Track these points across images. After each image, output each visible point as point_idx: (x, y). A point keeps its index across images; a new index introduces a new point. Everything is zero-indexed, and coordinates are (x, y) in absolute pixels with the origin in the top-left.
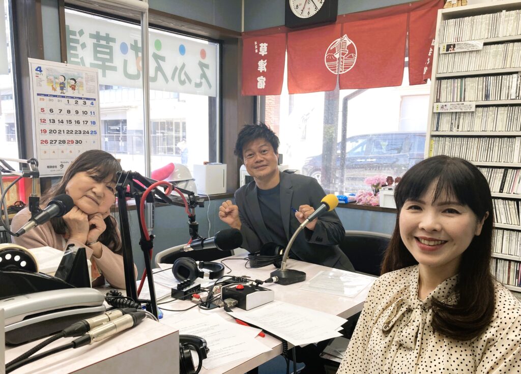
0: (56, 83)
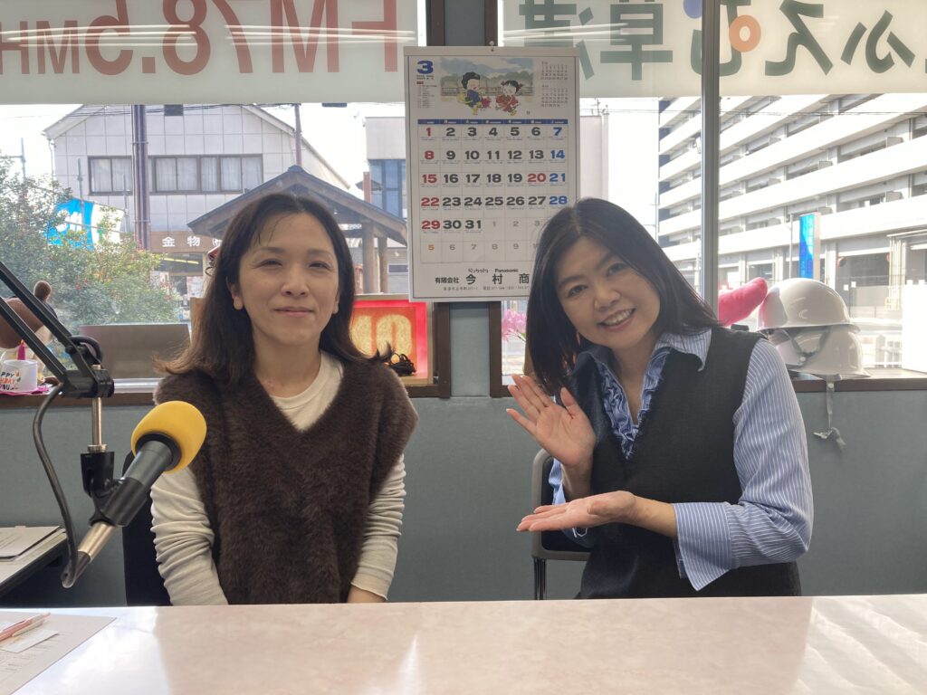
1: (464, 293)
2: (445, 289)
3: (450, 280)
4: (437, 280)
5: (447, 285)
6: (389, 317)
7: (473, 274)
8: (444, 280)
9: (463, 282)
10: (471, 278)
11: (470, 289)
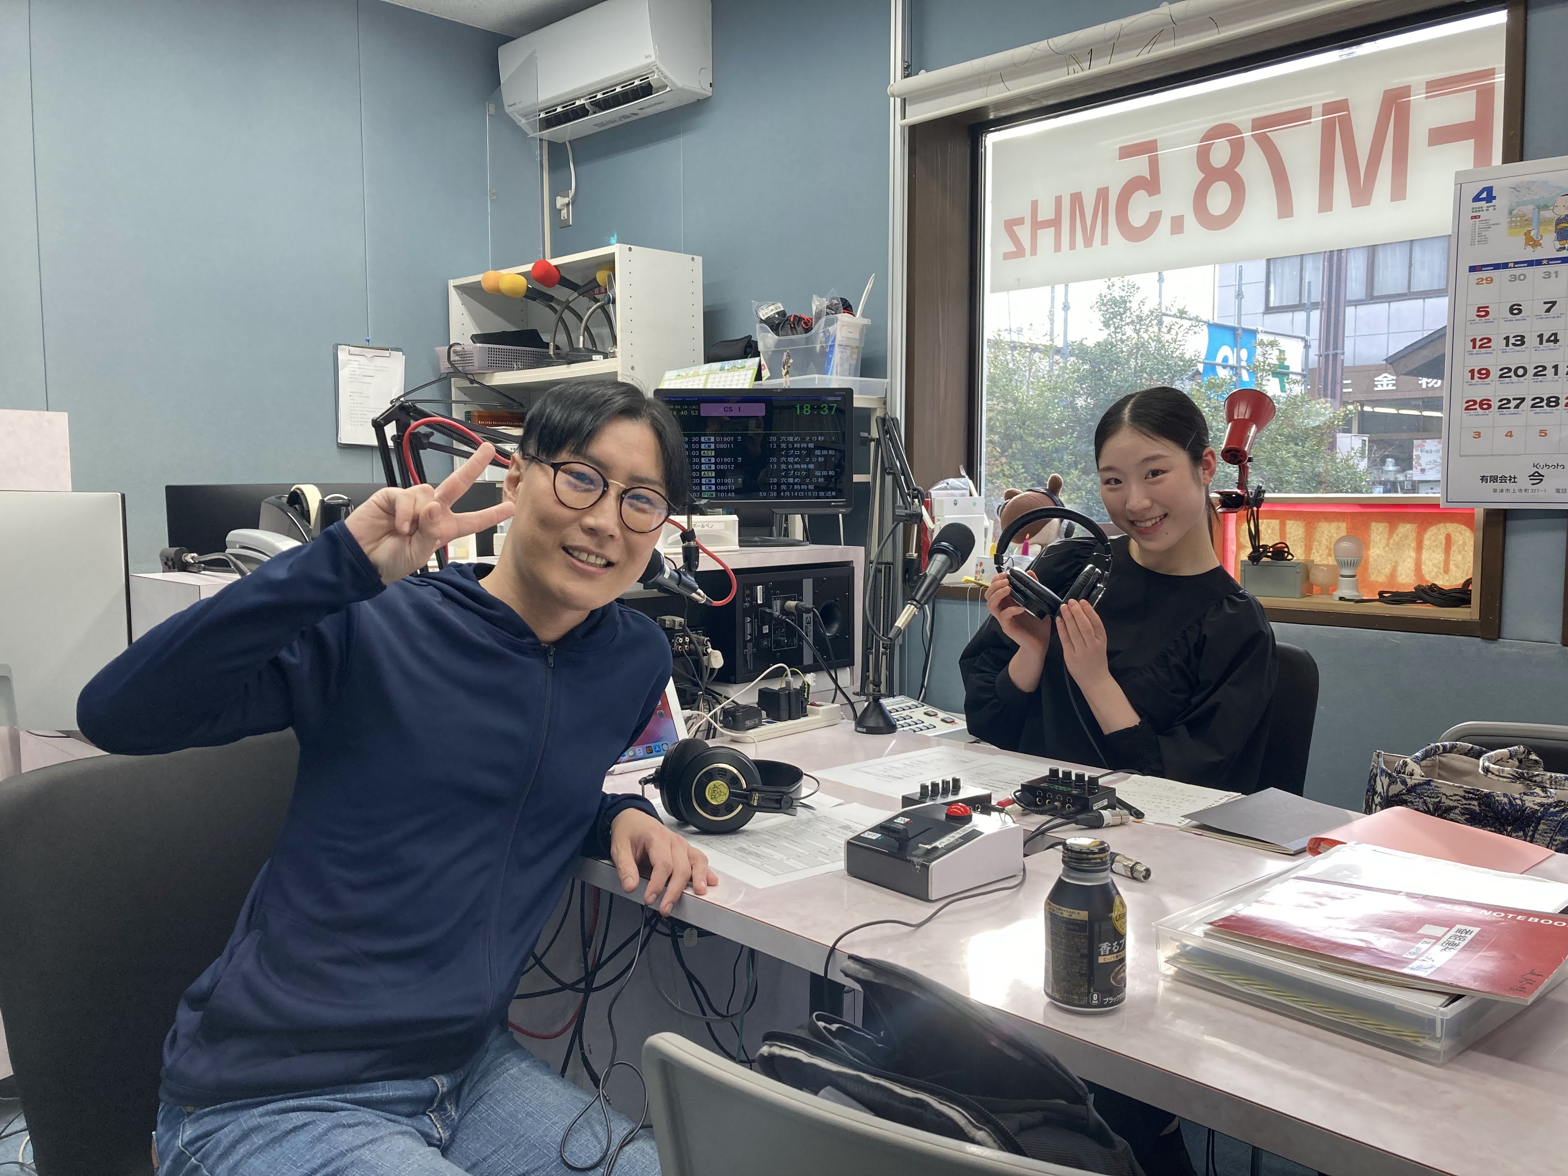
0: (1542, 222)
1: (1523, 497)
2: (1495, 491)
3: (1503, 479)
4: (1483, 479)
5: (1498, 485)
6: (1441, 525)
7: (1541, 472)
8: (1494, 479)
9: (1524, 481)
10: (1537, 477)
11: (1533, 491)
